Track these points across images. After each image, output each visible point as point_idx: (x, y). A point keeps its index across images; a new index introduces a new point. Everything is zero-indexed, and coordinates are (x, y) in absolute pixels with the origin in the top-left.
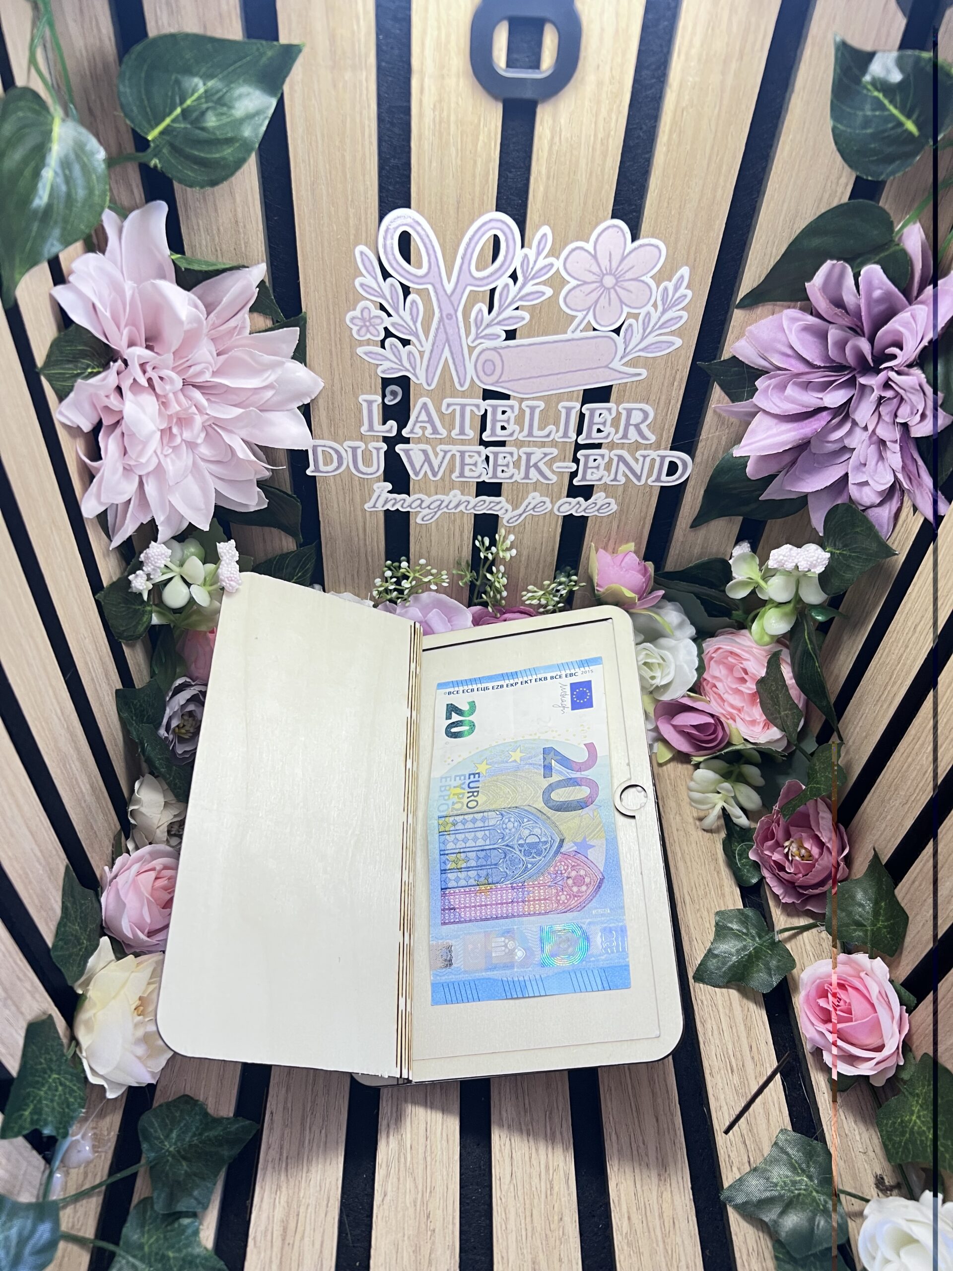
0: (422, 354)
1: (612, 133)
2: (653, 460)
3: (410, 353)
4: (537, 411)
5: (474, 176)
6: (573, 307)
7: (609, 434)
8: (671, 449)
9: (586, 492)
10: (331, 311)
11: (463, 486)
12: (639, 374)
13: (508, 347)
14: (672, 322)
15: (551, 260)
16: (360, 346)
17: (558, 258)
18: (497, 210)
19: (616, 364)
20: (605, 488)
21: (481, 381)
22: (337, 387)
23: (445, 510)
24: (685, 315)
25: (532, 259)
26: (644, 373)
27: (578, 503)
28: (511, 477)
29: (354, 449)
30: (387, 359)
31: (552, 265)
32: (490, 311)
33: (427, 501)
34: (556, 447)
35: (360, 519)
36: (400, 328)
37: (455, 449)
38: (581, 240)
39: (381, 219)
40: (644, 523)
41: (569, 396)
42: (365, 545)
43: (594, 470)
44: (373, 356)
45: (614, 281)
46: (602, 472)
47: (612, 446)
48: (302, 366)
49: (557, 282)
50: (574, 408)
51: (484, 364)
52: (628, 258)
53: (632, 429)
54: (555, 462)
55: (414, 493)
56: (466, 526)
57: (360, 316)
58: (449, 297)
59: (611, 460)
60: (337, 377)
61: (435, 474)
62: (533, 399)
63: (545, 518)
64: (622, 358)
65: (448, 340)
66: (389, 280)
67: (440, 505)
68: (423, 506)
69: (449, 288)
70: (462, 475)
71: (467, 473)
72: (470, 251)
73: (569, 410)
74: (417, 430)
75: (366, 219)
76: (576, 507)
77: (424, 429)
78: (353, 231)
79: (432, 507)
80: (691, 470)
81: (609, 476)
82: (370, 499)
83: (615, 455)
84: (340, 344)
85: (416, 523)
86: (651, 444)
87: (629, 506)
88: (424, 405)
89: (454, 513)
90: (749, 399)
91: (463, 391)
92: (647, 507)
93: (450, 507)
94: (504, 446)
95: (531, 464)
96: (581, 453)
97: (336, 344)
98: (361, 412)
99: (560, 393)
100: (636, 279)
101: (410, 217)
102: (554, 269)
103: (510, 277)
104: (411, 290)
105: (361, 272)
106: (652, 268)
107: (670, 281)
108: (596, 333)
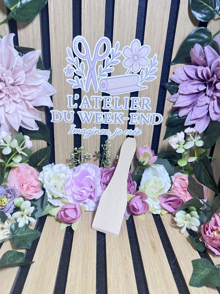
0: (85, 81)
1: (134, 14)
2: (151, 116)
3: (81, 80)
4: (118, 99)
5: (98, 26)
6: (126, 66)
7: (138, 107)
8: (156, 112)
9: (133, 127)
10: (59, 68)
11: (97, 126)
12: (146, 88)
13: (109, 78)
14: (154, 71)
15: (120, 51)
16: (67, 79)
17: (122, 51)
18: (105, 36)
19: (139, 84)
20: (138, 126)
21: (102, 90)
22: (60, 91)
23: (92, 134)
26: (147, 87)
27: (131, 131)
28: (111, 122)
29: (65, 113)
30: (75, 83)
31: (120, 53)
32: (103, 67)
33: (87, 131)
34: (123, 112)
35: (66, 137)
37: (94, 113)
38: (128, 45)
39: (73, 38)
41: (126, 95)
42: (68, 147)
43: (135, 120)
45: (137, 58)
46: (137, 120)
47: (140, 111)
48: (50, 85)
49: (122, 58)
50: (128, 98)
51: (102, 84)
52: (141, 51)
53: (145, 106)
54: (123, 117)
55: (83, 128)
56: (98, 139)
57: (67, 69)
59: (139, 116)
60: (60, 88)
61: (89, 122)
62: (116, 96)
63: (121, 137)
64: (141, 82)
65: (92, 76)
66: (76, 57)
67: (90, 132)
68: (85, 132)
69: (92, 60)
70: (97, 122)
71: (98, 121)
72: (97, 48)
73: (127, 99)
74: (83, 106)
75: (69, 39)
77: (85, 106)
78: (66, 43)
79: (88, 133)
80: (163, 119)
81: (139, 122)
82: (70, 130)
83: (141, 114)
84: (62, 78)
85: (83, 138)
86: (150, 111)
87: (145, 132)
88: (85, 98)
89: (94, 135)
90: (177, 92)
91: (96, 93)
92: (151, 132)
93: (93, 133)
94: (109, 111)
95: (117, 118)
96: (131, 114)
97: (60, 78)
98: (67, 100)
99: (124, 94)
100: (143, 57)
101: (81, 38)
102: (121, 54)
103: (109, 56)
104: (81, 60)
105: (68, 55)
106: (147, 54)
107: (152, 58)
108: (133, 74)
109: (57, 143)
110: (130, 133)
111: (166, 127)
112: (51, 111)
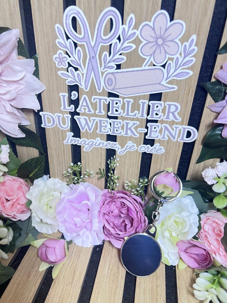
0: (83, 74)
2: (180, 130)
3: (78, 74)
4: (130, 103)
6: (145, 54)
7: (161, 116)
8: (189, 125)
9: (151, 142)
10: (48, 54)
11: (101, 136)
12: (174, 88)
13: (118, 72)
14: (188, 63)
15: (135, 31)
16: (59, 71)
17: (138, 30)
18: (111, 6)
19: (164, 83)
20: (159, 141)
21: (107, 88)
22: (51, 88)
23: (94, 146)
24: (194, 59)
25: (126, 30)
26: (176, 87)
27: (148, 147)
28: (120, 133)
29: (59, 117)
30: (69, 77)
31: (135, 33)
32: (110, 55)
33: (88, 141)
34: (138, 121)
35: (62, 148)
36: (74, 62)
37: (97, 119)
38: (148, 21)
39: (64, 11)
40: (176, 159)
42: (64, 159)
43: (155, 133)
44: (64, 75)
46: (158, 134)
47: (162, 122)
48: (37, 79)
49: (137, 42)
50: (146, 103)
51: (108, 80)
52: (168, 30)
53: (171, 114)
54: (138, 128)
55: (82, 138)
56: (102, 154)
57: (58, 57)
58: (93, 48)
59: (162, 128)
60: (51, 84)
61: (90, 130)
62: (128, 98)
63: (134, 153)
64: (166, 79)
65: (93, 69)
66: (69, 40)
67: (92, 144)
68: (86, 143)
69: (93, 44)
70: (100, 131)
71: (103, 130)
72: (100, 26)
73: (144, 103)
74: (82, 109)
75: (59, 11)
76: (147, 149)
77: (85, 109)
78: (54, 17)
79: (89, 144)
80: (197, 136)
81: (161, 136)
82: (66, 139)
83: (164, 126)
84: (52, 69)
85: (83, 151)
86: (179, 122)
87: (170, 151)
88: (85, 99)
89: (98, 148)
90: (223, 99)
91: (100, 93)
92: (178, 151)
93: (96, 145)
94: (117, 119)
95: (128, 128)
96: (149, 124)
97: (50, 70)
98: (60, 100)
99: (140, 96)
100: (172, 41)
101: (76, 10)
102: (136, 35)
103: (117, 39)
104: (77, 45)
105: (58, 37)
106: (179, 35)
107: (187, 42)
108: (155, 67)
109: (51, 153)
110: (147, 150)
111: (202, 147)
112: (41, 113)
